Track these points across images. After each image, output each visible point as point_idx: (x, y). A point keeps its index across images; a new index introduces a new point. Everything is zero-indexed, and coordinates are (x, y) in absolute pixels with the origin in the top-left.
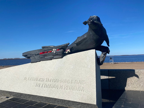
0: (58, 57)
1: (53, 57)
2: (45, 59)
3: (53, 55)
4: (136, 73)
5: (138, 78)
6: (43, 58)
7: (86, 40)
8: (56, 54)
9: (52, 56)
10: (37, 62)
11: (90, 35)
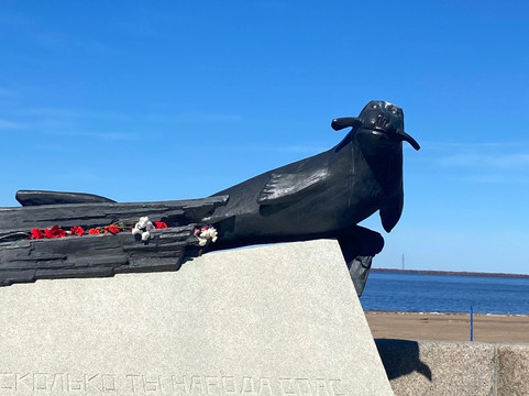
0: (156, 263)
1: (127, 263)
2: (73, 267)
3: (125, 251)
4: (422, 358)
5: (430, 379)
6: (58, 263)
7: (320, 195)
8: (151, 245)
9: (122, 257)
10: (10, 283)
11: (348, 177)
